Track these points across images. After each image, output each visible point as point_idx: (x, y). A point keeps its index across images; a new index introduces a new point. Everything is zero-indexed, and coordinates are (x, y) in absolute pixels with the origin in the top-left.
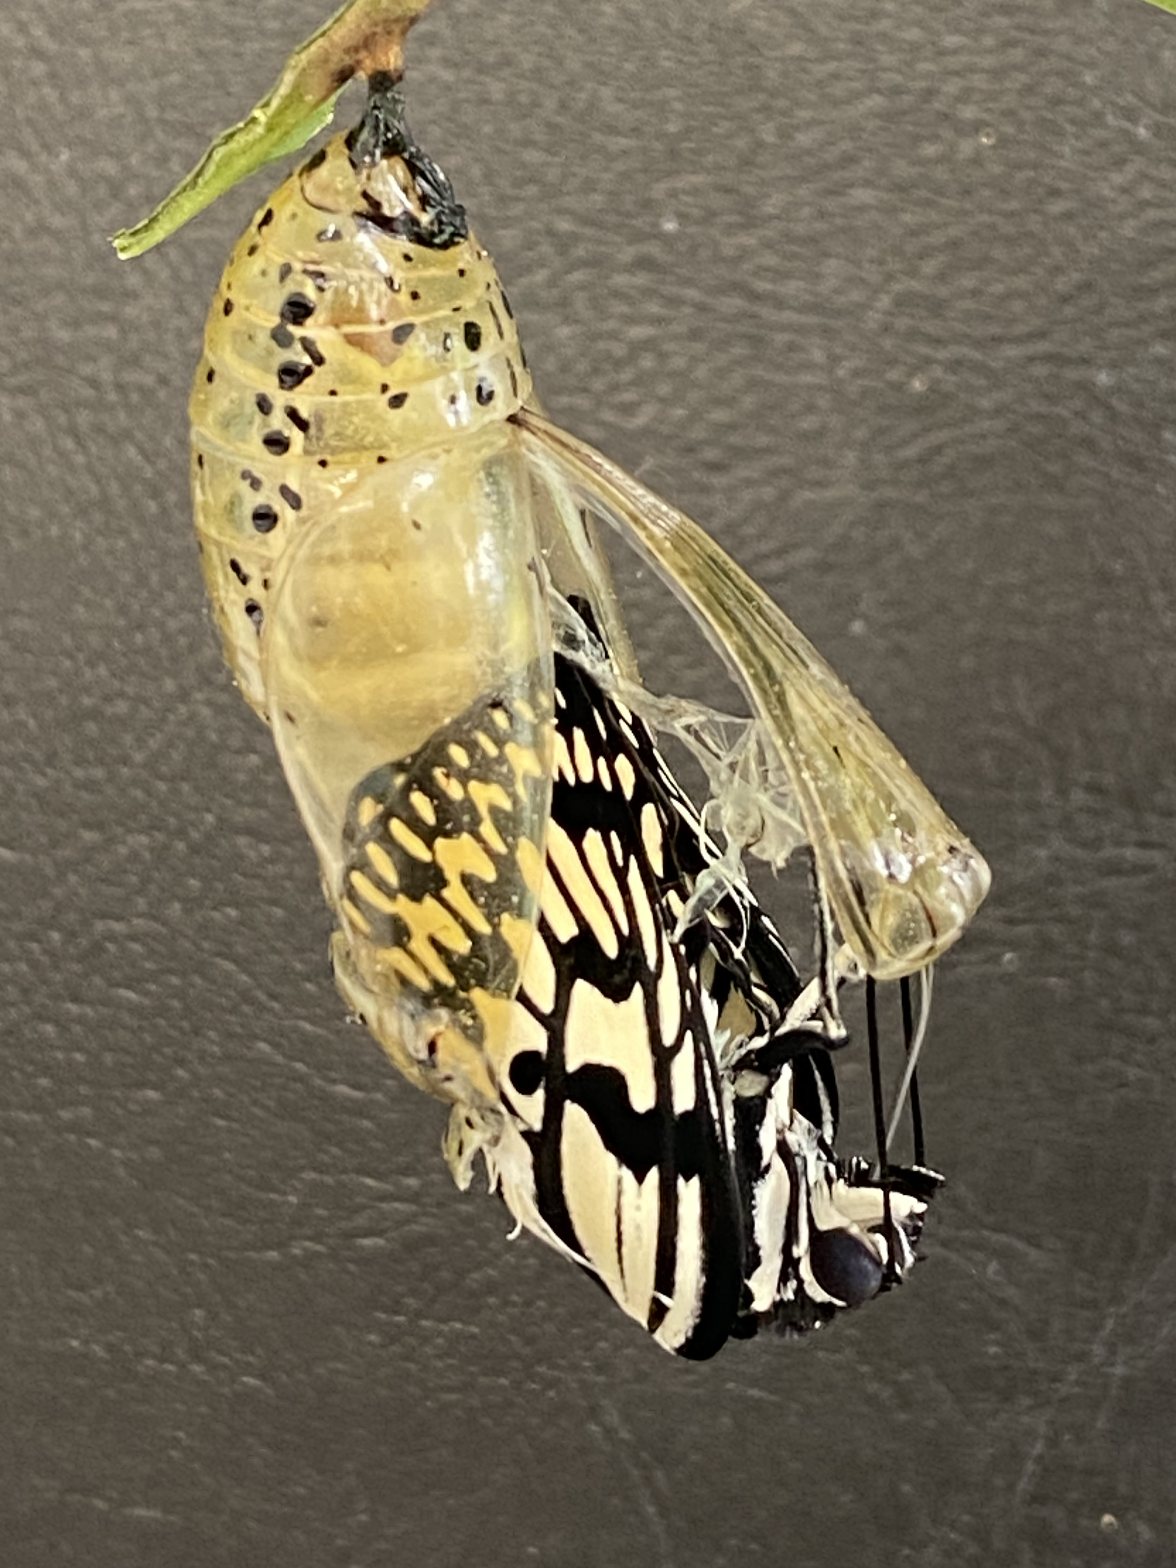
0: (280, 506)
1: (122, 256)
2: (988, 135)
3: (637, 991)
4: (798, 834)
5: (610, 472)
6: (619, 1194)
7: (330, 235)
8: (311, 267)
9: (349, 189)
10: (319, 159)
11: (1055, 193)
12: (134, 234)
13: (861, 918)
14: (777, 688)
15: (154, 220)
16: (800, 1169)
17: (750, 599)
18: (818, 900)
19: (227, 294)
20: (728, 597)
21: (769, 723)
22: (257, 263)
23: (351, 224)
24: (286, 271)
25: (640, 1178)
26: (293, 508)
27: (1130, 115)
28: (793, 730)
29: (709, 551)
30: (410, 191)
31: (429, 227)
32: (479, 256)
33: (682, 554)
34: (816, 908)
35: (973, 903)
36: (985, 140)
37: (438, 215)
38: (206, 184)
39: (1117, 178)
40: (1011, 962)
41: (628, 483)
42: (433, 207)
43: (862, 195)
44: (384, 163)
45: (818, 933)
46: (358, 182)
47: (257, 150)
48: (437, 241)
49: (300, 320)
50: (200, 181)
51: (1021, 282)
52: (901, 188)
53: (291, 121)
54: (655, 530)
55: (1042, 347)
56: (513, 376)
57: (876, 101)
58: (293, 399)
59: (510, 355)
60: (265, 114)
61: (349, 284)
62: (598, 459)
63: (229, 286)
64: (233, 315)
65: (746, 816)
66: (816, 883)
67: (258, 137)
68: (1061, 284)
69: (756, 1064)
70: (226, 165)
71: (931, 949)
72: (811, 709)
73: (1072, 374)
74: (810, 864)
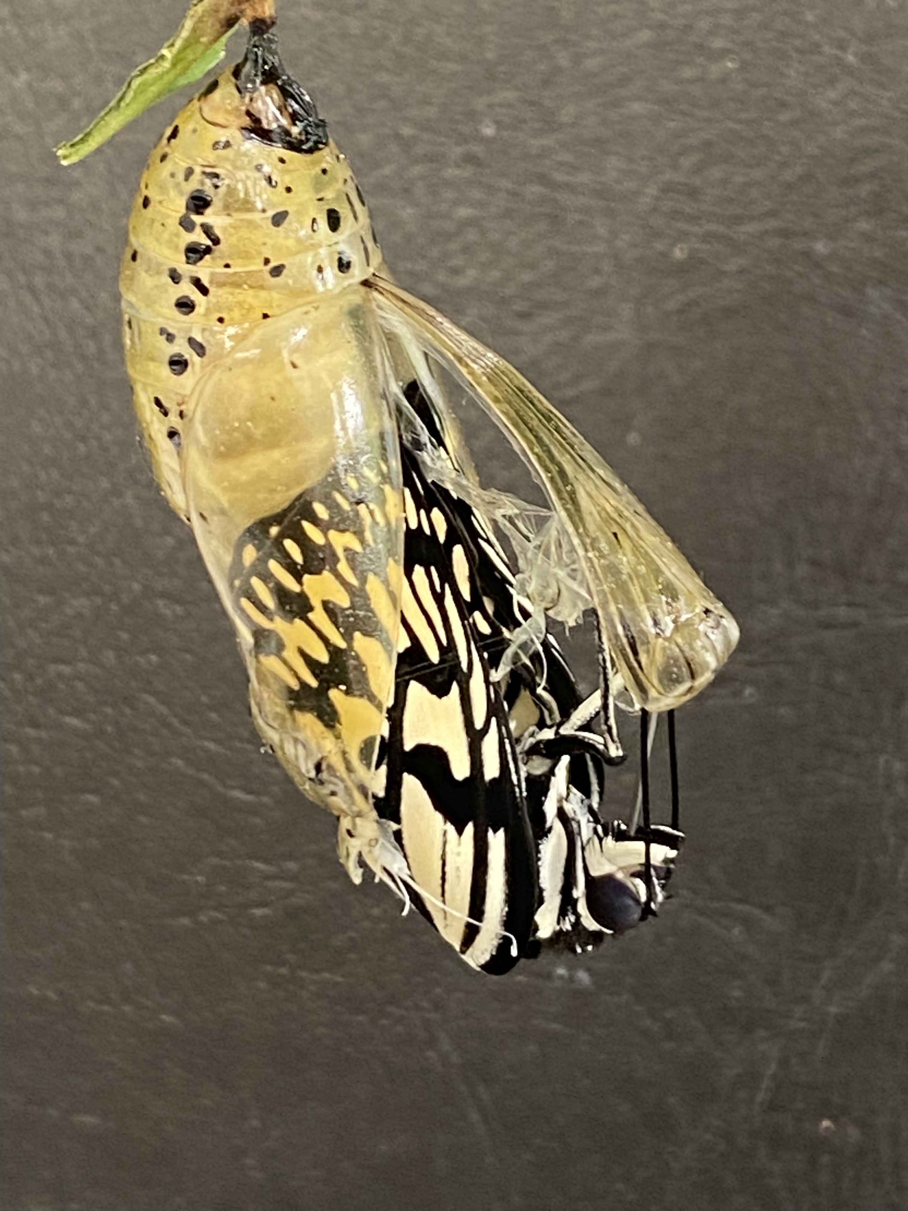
0: (188, 354)
1: (65, 163)
2: (732, 60)
3: (455, 688)
4: (586, 600)
5: (441, 323)
6: (445, 843)
7: (222, 145)
8: (208, 170)
9: (237, 109)
10: (213, 86)
11: (783, 105)
12: (72, 146)
13: (635, 665)
14: (569, 488)
15: (88, 135)
16: (576, 830)
17: (549, 420)
18: (602, 650)
19: (145, 192)
20: (532, 418)
21: (563, 514)
22: (167, 167)
23: (238, 134)
24: (189, 172)
25: (460, 831)
26: (199, 355)
27: (842, 46)
28: (581, 519)
29: (516, 382)
30: (283, 109)
31: (299, 137)
32: (338, 157)
33: (495, 386)
34: (601, 657)
35: (723, 653)
36: (730, 65)
37: (305, 128)
38: (127, 105)
39: (832, 94)
40: (751, 695)
41: (455, 331)
42: (301, 121)
43: (637, 107)
44: (263, 89)
45: (602, 676)
46: (243, 104)
47: (166, 79)
48: (304, 147)
49: (201, 211)
50: (123, 104)
51: (757, 174)
52: (667, 102)
53: (191, 57)
54: (475, 366)
55: (772, 224)
56: (366, 250)
57: (645, 35)
58: (197, 272)
59: (363, 233)
60: (170, 51)
61: (237, 181)
62: (432, 312)
63: (147, 187)
64: (150, 208)
65: (546, 586)
66: (600, 638)
67: (165, 70)
68: (788, 176)
69: (544, 752)
70: (142, 92)
71: (690, 689)
72: (596, 504)
73: (798, 245)
74: (595, 623)
